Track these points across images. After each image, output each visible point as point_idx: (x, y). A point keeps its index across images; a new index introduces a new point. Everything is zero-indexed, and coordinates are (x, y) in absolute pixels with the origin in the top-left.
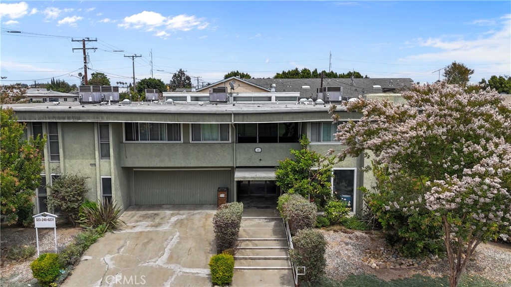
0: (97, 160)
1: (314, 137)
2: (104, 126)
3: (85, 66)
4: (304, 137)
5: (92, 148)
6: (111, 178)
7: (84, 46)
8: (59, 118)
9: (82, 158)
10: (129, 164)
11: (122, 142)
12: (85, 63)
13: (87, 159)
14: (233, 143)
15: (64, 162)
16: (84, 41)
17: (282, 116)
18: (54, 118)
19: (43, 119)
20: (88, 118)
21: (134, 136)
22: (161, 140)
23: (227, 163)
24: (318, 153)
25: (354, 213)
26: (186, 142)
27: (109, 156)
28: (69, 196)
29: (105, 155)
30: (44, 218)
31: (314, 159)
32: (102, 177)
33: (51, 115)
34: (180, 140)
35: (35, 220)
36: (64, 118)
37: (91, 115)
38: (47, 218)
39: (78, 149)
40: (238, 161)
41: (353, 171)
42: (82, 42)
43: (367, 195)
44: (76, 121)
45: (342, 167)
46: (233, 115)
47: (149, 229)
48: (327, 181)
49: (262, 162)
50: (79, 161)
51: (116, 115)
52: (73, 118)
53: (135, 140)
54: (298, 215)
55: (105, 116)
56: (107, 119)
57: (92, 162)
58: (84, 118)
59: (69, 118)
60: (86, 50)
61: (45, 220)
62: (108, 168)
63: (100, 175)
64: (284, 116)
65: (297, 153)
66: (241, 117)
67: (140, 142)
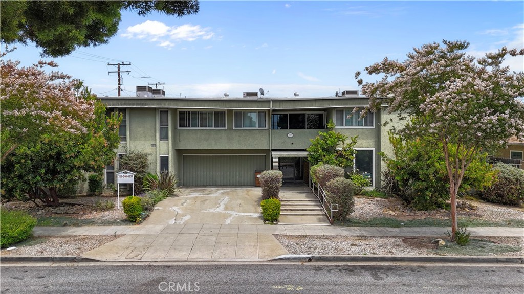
0: (157, 141)
1: (339, 122)
2: (164, 112)
3: (119, 87)
4: (330, 121)
5: (153, 131)
6: (168, 157)
7: (119, 70)
8: (129, 105)
9: (144, 139)
10: (182, 146)
11: (177, 129)
12: (119, 84)
13: (149, 140)
14: (269, 129)
15: (130, 143)
16: (119, 65)
17: (312, 103)
18: (125, 104)
19: (116, 105)
20: (153, 105)
21: (186, 123)
22: (209, 127)
23: (265, 146)
24: (342, 135)
25: (374, 187)
26: (230, 129)
27: (168, 138)
28: (136, 167)
29: (164, 137)
30: (125, 175)
31: (340, 139)
32: (161, 156)
33: (123, 102)
34: (225, 127)
35: (118, 177)
36: (133, 105)
37: (155, 102)
38: (127, 175)
39: (142, 132)
40: (273, 145)
41: (372, 151)
42: (117, 66)
43: (385, 159)
44: (143, 107)
45: (363, 148)
46: (271, 102)
47: (202, 196)
48: (350, 155)
49: (293, 145)
50: (142, 142)
51: (176, 102)
52: (141, 104)
53: (187, 127)
54: (329, 173)
55: (167, 103)
56: (169, 105)
57: (154, 143)
58: (149, 105)
59: (137, 105)
60: (120, 73)
61: (125, 177)
62: (166, 148)
63: (159, 154)
64: (314, 103)
65: (325, 134)
66: (278, 104)
67: (191, 128)
